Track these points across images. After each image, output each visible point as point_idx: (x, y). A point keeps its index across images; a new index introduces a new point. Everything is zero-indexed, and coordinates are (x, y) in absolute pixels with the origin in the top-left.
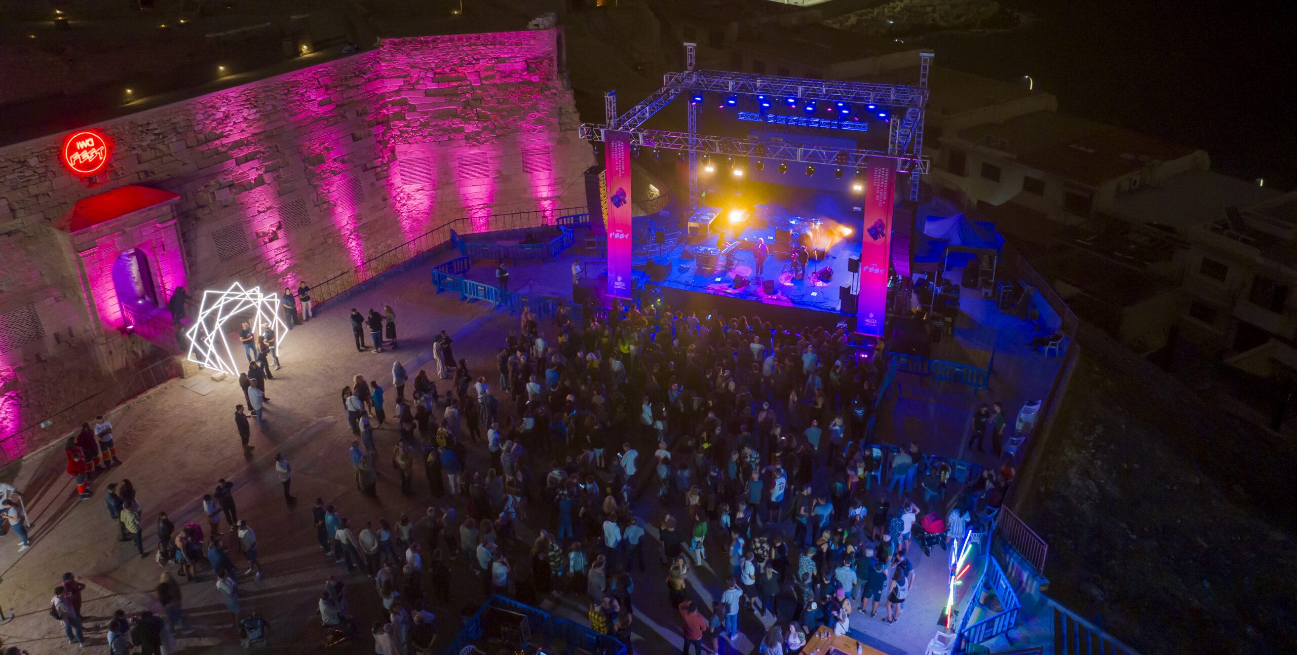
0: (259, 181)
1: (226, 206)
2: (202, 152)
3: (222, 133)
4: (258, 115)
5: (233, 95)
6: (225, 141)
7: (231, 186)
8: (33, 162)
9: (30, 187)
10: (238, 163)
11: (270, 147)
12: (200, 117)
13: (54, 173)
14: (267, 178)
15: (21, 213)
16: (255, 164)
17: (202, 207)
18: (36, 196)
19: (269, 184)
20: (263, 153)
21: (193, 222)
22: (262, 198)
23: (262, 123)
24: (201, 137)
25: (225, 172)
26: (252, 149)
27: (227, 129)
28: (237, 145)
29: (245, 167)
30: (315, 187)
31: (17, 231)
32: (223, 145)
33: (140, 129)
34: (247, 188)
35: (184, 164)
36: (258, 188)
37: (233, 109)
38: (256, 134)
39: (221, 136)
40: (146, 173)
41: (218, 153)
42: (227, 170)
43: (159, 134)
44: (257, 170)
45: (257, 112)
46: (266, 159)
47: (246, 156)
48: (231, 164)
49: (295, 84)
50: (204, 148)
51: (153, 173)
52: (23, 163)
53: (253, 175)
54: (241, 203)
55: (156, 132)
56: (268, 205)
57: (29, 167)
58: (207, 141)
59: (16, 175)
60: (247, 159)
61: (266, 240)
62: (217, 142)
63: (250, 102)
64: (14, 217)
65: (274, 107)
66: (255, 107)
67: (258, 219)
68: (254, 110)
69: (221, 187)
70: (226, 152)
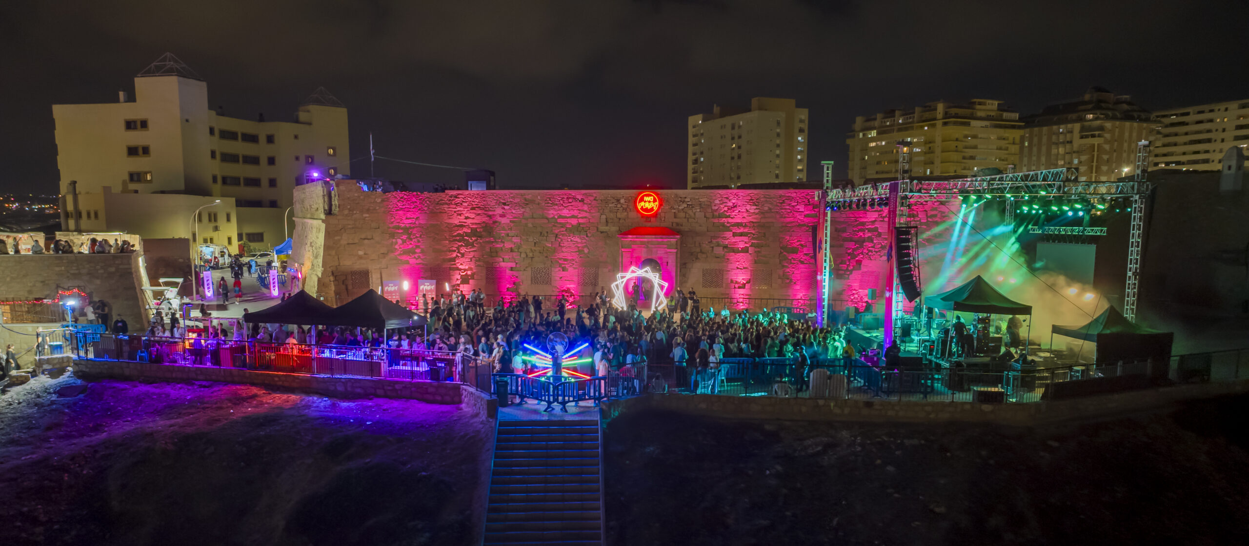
0: (745, 250)
1: (718, 257)
2: (714, 223)
3: (730, 215)
4: (757, 211)
5: (742, 194)
6: (730, 220)
7: (725, 247)
8: (622, 201)
9: (618, 213)
10: (734, 235)
11: (759, 233)
12: (717, 202)
13: (630, 209)
14: (751, 250)
15: (609, 224)
16: (745, 239)
17: (703, 253)
18: (620, 219)
19: (750, 254)
20: (754, 235)
21: (694, 259)
22: (742, 261)
23: (757, 216)
24: (716, 214)
25: (725, 238)
26: (746, 230)
27: (733, 214)
28: (738, 225)
29: (737, 239)
30: (783, 266)
31: (606, 232)
32: (728, 223)
33: (680, 199)
34: (735, 251)
35: (700, 226)
36: (742, 254)
37: (739, 203)
38: (752, 222)
39: (729, 217)
40: (678, 224)
41: (724, 226)
42: (725, 237)
43: (690, 205)
44: (746, 243)
45: (756, 209)
46: (754, 239)
47: (742, 233)
48: (729, 234)
49: (791, 199)
50: (716, 221)
51: (682, 225)
52: (618, 201)
53: (741, 245)
54: (728, 259)
55: (688, 203)
56: (745, 266)
57: (620, 203)
58: (720, 217)
59: (613, 205)
60: (741, 235)
61: (737, 286)
62: (724, 219)
63: (752, 201)
64: (607, 225)
65: (770, 209)
66: (756, 205)
67: (734, 271)
68: (755, 207)
69: (718, 245)
70: (729, 227)
